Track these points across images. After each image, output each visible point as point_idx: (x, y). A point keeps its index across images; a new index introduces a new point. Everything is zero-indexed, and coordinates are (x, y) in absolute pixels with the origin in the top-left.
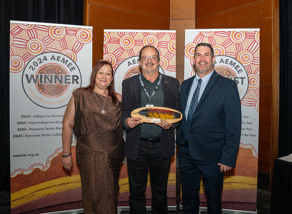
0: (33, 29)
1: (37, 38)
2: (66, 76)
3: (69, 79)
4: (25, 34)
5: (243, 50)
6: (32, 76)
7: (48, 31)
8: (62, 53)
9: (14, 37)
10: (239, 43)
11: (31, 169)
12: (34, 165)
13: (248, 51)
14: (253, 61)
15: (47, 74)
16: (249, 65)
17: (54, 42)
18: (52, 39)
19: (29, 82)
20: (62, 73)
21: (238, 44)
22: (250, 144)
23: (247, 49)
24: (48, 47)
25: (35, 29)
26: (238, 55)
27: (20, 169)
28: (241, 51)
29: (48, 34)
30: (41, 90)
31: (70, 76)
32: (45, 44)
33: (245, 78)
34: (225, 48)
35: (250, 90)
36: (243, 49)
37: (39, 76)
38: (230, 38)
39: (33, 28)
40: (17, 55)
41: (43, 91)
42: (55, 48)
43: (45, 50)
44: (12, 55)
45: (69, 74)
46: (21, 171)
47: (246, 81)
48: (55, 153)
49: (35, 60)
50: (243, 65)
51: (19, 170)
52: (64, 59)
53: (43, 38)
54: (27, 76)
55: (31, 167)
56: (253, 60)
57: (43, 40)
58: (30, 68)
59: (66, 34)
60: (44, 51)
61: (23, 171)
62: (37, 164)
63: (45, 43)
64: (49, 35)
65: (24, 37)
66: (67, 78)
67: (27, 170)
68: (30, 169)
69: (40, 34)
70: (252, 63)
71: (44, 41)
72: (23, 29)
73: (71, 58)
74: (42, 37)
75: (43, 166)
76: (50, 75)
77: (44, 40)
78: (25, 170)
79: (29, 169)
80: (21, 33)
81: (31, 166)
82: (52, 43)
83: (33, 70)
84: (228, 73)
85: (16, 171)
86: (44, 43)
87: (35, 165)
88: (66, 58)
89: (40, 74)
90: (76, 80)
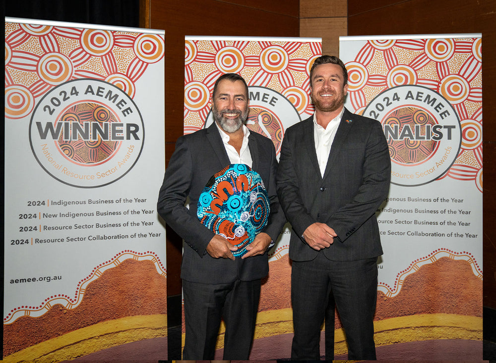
0: (50, 35)
1: (59, 52)
2: (114, 126)
3: (121, 131)
4: (35, 44)
5: (449, 74)
6: (49, 125)
7: (80, 39)
8: (106, 80)
9: (13, 49)
10: (443, 62)
11: (46, 306)
12: (51, 299)
13: (460, 76)
14: (469, 95)
15: (78, 122)
16: (463, 102)
17: (91, 59)
18: (87, 53)
19: (43, 136)
20: (106, 119)
21: (440, 63)
22: (467, 253)
23: (457, 73)
24: (79, 69)
25: (55, 35)
26: (441, 83)
27: (23, 307)
28: (446, 76)
29: (79, 44)
30: (67, 152)
31: (122, 125)
32: (74, 64)
33: (454, 127)
34: (415, 71)
35: (464, 149)
36: (451, 73)
37: (63, 125)
38: (425, 53)
39: (50, 32)
40: (19, 84)
41: (71, 155)
42: (93, 71)
43: (73, 75)
44: (9, 85)
45: (120, 121)
46: (25, 310)
47: (456, 133)
48: (93, 273)
49: (55, 93)
50: (451, 102)
51: (21, 309)
52: (110, 92)
53: (70, 52)
54: (39, 124)
55: (45, 303)
56: (470, 92)
57: (70, 56)
58: (45, 110)
59: (114, 44)
60: (73, 77)
61: (30, 311)
62: (58, 297)
63: (74, 62)
64: (81, 47)
65: (33, 50)
66: (117, 128)
67: (37, 308)
68: (43, 306)
69: (65, 44)
70: (467, 99)
71: (71, 59)
72: (30, 35)
73: (123, 89)
74: (69, 50)
75: (69, 300)
76: (84, 122)
77: (72, 56)
78: (34, 308)
79: (41, 306)
80: (27, 41)
81: (46, 300)
82: (87, 62)
83: (51, 113)
84: (422, 119)
85: (14, 311)
86: (72, 61)
87: (54, 298)
88: (115, 91)
89: (65, 120)
90: (134, 133)
